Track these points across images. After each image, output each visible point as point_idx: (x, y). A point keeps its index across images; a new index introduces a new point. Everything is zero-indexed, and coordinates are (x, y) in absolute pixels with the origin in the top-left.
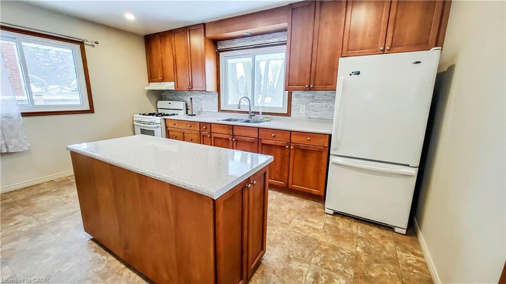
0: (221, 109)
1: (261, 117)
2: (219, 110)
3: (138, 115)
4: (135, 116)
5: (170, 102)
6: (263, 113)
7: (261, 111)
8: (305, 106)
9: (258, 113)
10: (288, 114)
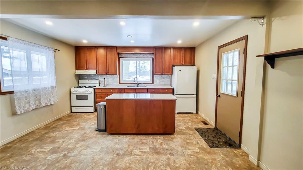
0: (121, 82)
1: (142, 85)
2: (120, 83)
3: (74, 88)
4: (71, 88)
5: (89, 80)
6: (143, 83)
7: (142, 83)
8: (159, 80)
9: (141, 83)
10: (153, 83)
